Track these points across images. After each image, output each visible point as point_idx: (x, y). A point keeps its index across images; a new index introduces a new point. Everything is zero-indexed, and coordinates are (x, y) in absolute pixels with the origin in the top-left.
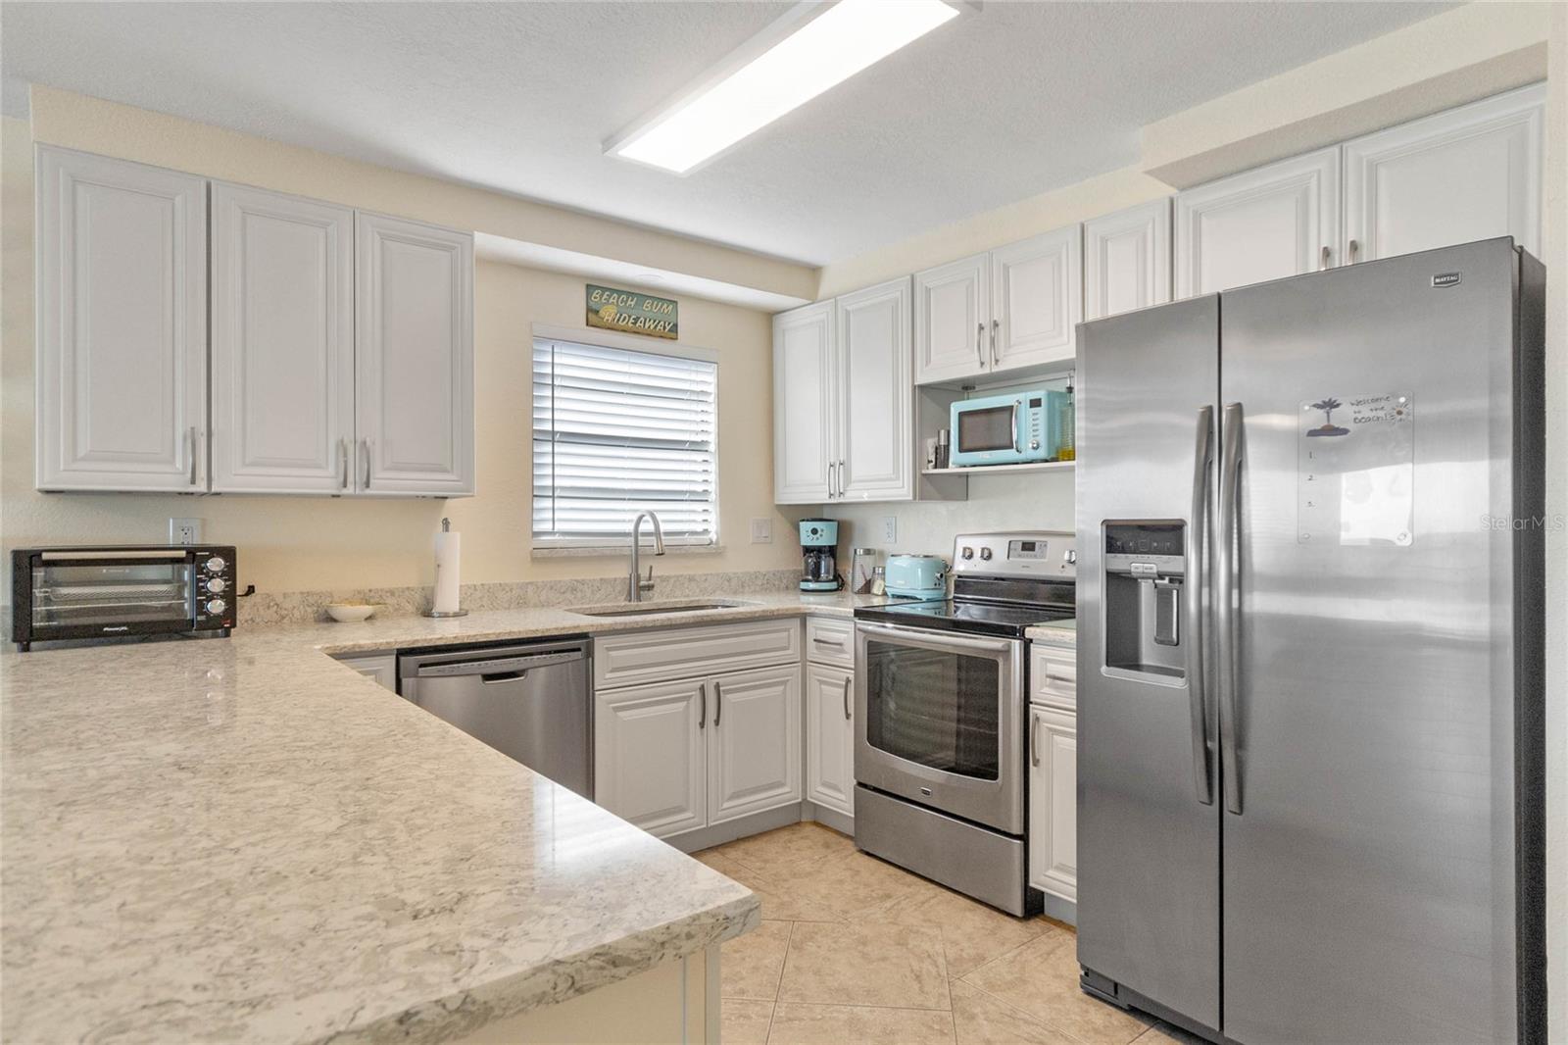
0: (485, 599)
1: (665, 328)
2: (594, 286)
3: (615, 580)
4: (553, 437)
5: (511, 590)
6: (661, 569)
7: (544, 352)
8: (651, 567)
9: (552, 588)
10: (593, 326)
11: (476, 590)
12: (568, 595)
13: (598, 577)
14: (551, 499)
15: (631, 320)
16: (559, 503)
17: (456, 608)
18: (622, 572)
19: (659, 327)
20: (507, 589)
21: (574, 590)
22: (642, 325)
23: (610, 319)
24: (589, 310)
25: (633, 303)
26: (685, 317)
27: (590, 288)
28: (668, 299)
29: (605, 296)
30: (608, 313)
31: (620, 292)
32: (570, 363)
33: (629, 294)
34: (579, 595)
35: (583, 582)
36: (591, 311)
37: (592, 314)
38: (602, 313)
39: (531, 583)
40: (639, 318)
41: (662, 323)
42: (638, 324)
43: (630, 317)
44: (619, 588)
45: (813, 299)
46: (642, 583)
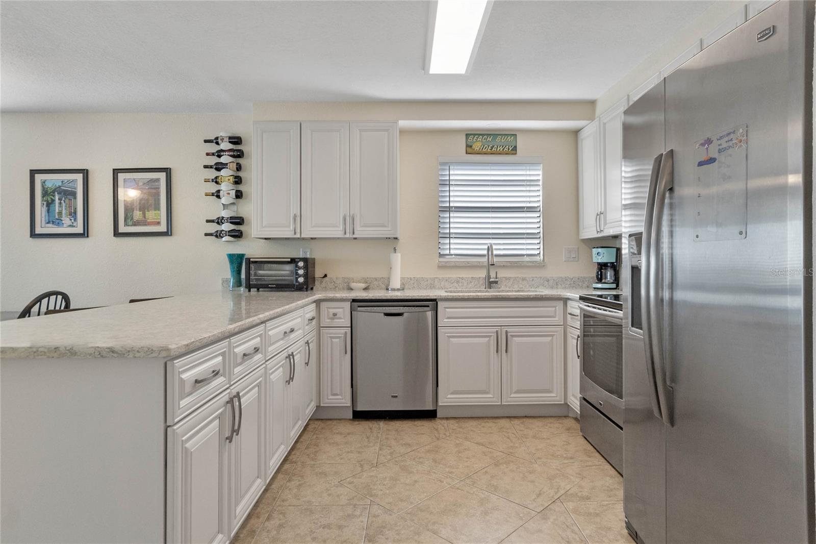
0: (415, 284)
1: (509, 149)
2: (470, 135)
3: (480, 278)
4: (449, 209)
5: (427, 280)
6: (502, 274)
7: (446, 169)
8: (496, 272)
9: (447, 280)
10: (469, 154)
11: (411, 280)
12: (455, 284)
13: (471, 276)
14: (449, 239)
15: (490, 148)
16: (452, 241)
17: (399, 286)
18: (482, 274)
19: (505, 149)
20: (426, 280)
21: (458, 282)
22: (495, 149)
23: (478, 149)
24: (467, 146)
25: (490, 139)
26: (521, 143)
27: (467, 135)
28: (512, 134)
29: (475, 138)
30: (477, 146)
31: (483, 135)
32: (457, 174)
33: (488, 135)
34: (460, 284)
35: (462, 278)
36: (468, 146)
37: (470, 150)
38: (474, 147)
39: (437, 278)
40: (494, 146)
41: (507, 147)
42: (493, 149)
43: (489, 146)
45: (592, 118)
46: (491, 280)
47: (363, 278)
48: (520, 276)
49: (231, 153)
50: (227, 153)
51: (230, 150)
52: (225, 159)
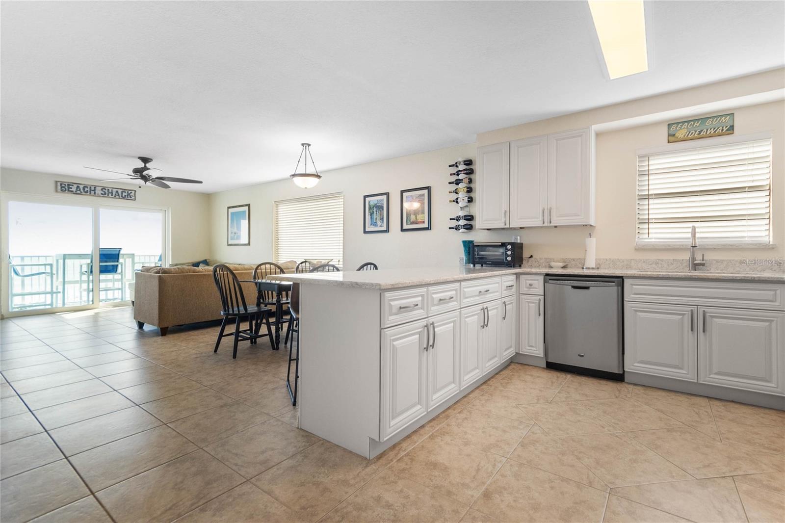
0: (611, 264)
1: (722, 130)
3: (683, 260)
4: (648, 197)
5: (623, 262)
6: (710, 256)
7: (646, 160)
8: (703, 255)
9: (644, 262)
10: (672, 142)
11: (607, 261)
12: (654, 266)
13: (672, 258)
14: (647, 224)
15: (697, 133)
16: (651, 226)
17: (594, 266)
18: (687, 256)
19: (718, 131)
20: (621, 261)
21: (657, 263)
22: (705, 133)
23: (682, 136)
24: (669, 135)
25: (698, 124)
26: (739, 120)
27: (670, 125)
28: (728, 114)
29: (679, 126)
30: (681, 134)
31: (688, 122)
32: (658, 163)
33: (694, 121)
34: (660, 266)
35: (662, 260)
36: (671, 135)
37: (672, 138)
38: (676, 135)
39: (633, 259)
40: (703, 130)
41: (721, 128)
42: (702, 133)
43: (696, 131)
44: (684, 265)
46: (696, 262)
47: (563, 259)
48: (736, 259)
49: (465, 172)
50: (462, 172)
51: (465, 170)
52: (461, 176)
